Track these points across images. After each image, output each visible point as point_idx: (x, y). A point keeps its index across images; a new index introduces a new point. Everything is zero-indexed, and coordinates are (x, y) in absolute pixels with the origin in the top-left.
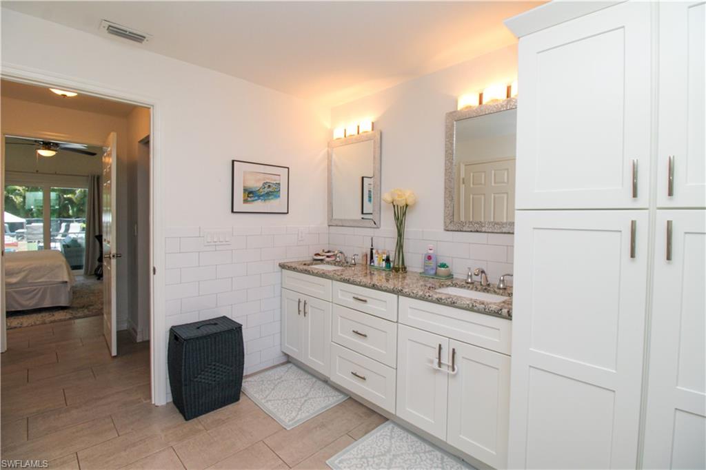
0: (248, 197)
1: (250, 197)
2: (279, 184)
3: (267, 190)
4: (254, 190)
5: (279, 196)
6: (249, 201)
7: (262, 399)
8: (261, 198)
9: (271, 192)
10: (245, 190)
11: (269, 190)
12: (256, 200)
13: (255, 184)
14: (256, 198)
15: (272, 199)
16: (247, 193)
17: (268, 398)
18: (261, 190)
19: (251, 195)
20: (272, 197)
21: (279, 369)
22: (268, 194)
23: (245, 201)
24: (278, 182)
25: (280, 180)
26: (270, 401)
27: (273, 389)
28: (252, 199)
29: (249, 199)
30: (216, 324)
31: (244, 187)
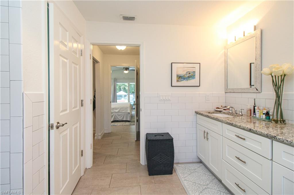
0: (179, 79)
1: (180, 79)
2: (195, 72)
3: (188, 75)
4: (182, 76)
5: (195, 78)
6: (179, 81)
7: (183, 178)
8: (185, 79)
9: (190, 76)
10: (177, 76)
11: (189, 75)
12: (183, 80)
13: (182, 73)
14: (183, 79)
15: (191, 79)
16: (178, 77)
17: (186, 179)
18: (185, 76)
19: (180, 78)
20: (191, 78)
21: (195, 165)
22: (189, 77)
23: (178, 81)
24: (194, 71)
25: (195, 70)
26: (186, 180)
27: (189, 175)
28: (181, 80)
29: (179, 80)
30: (163, 136)
31: (177, 74)
